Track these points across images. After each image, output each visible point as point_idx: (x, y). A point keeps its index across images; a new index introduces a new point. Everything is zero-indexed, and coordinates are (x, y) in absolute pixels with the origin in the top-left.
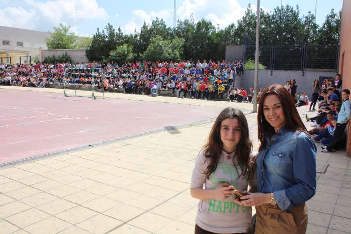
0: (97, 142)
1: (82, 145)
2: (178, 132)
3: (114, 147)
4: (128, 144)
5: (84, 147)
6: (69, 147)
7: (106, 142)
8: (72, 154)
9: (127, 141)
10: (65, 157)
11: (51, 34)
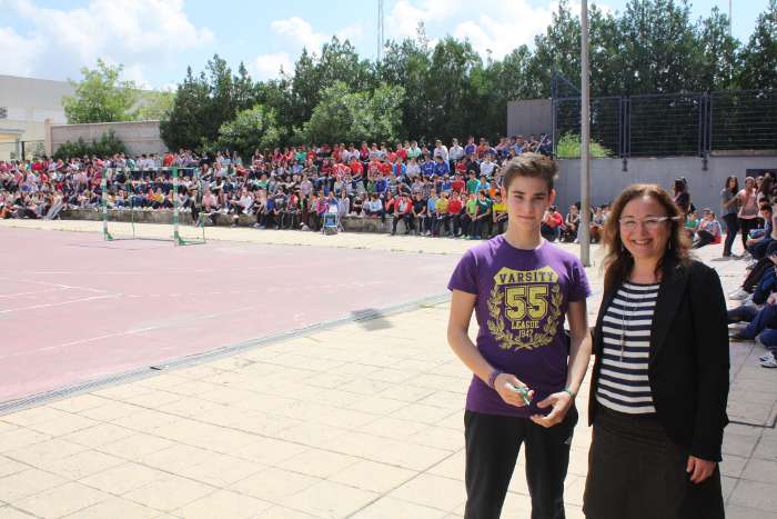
0: (174, 358)
1: (132, 368)
2: (387, 325)
3: (215, 369)
4: (253, 362)
5: (137, 374)
6: (96, 375)
7: (197, 357)
8: (102, 393)
9: (252, 354)
10: (82, 401)
11: (76, 85)
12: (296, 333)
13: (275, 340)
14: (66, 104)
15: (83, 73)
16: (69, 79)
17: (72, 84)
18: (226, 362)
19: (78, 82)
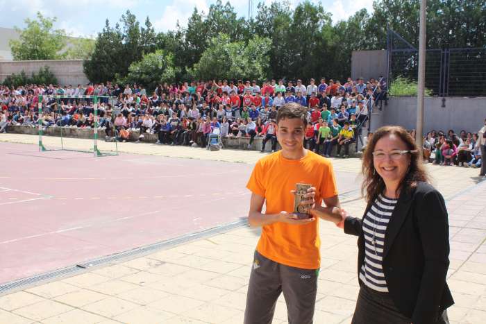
3: (132, 269)
4: (163, 263)
5: (66, 271)
7: (114, 257)
9: (162, 254)
11: (20, 31)
12: (198, 236)
13: (180, 241)
14: (12, 45)
15: (26, 22)
16: (15, 27)
17: (17, 30)
18: (140, 262)
19: (22, 29)
